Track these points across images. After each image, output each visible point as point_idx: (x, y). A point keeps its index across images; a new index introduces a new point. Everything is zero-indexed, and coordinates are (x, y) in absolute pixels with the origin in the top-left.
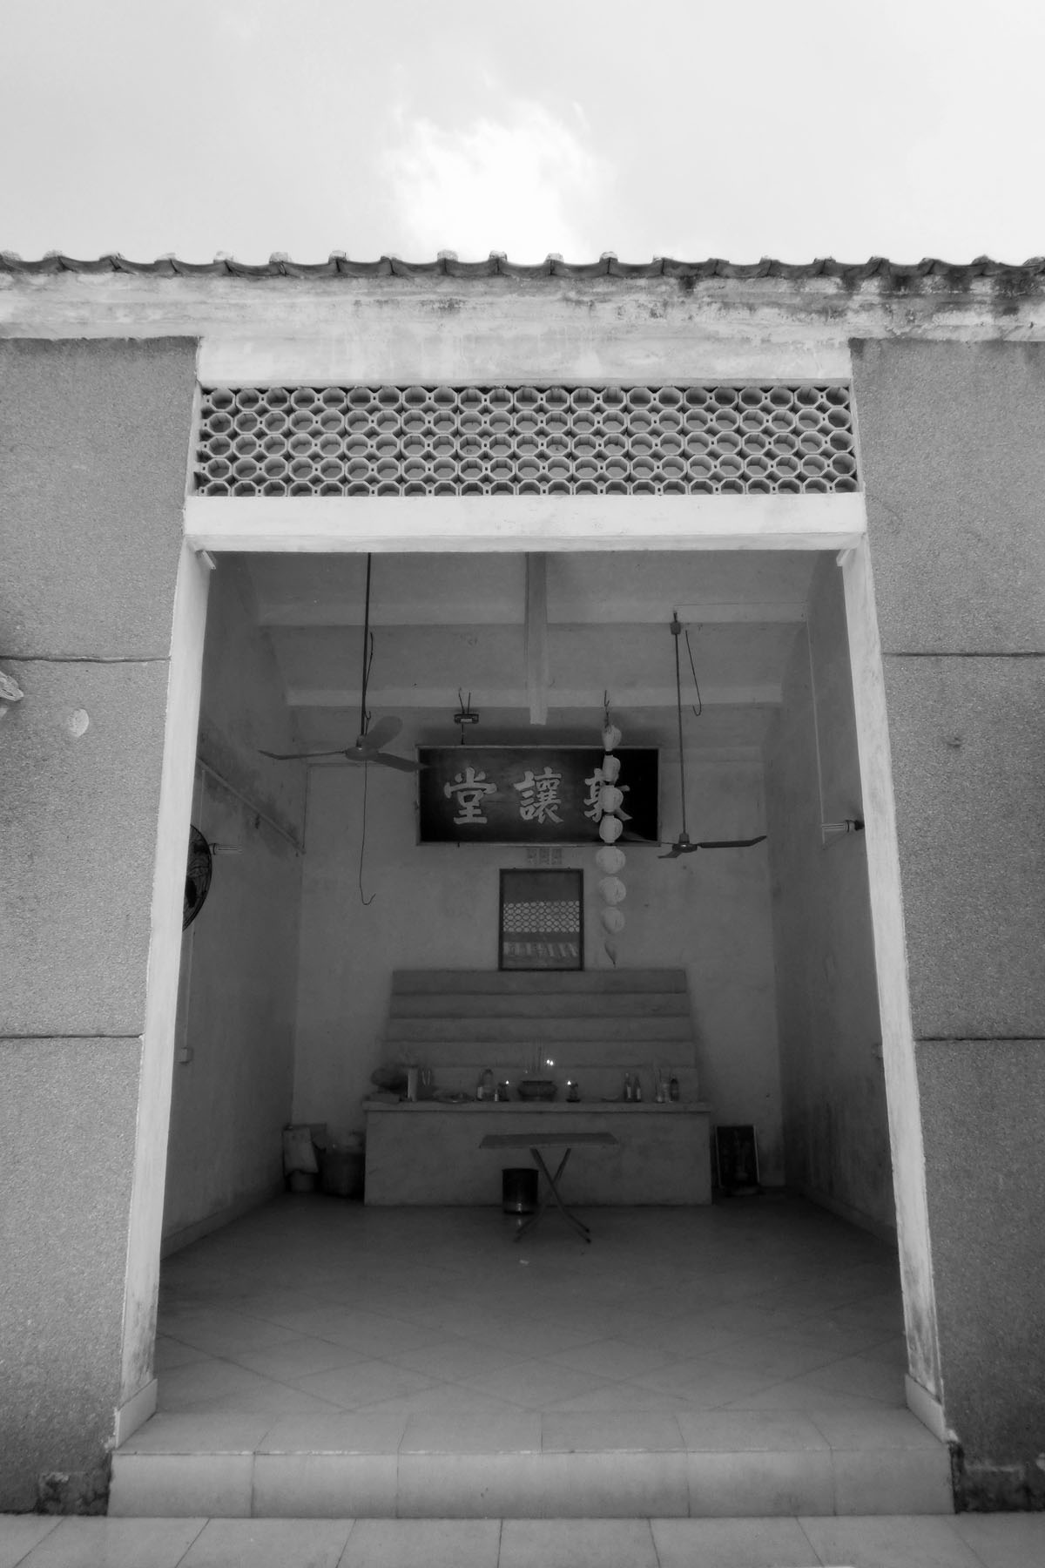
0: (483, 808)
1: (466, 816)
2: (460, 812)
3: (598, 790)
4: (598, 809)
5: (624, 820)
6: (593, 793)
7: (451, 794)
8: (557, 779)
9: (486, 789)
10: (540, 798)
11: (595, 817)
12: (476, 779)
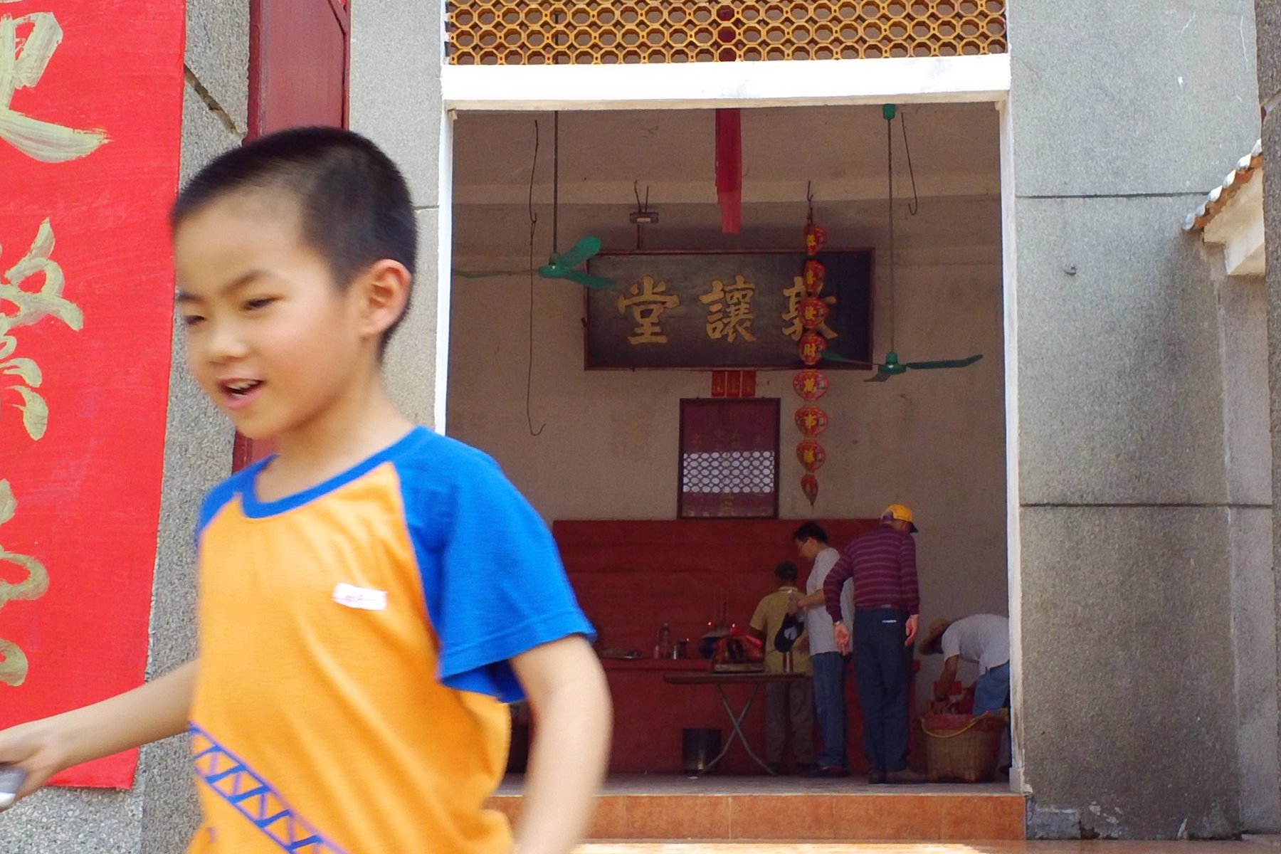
0: (663, 325)
1: (642, 334)
2: (636, 330)
3: (799, 302)
4: (798, 325)
5: (829, 338)
6: (793, 306)
7: (625, 308)
8: (750, 290)
9: (666, 302)
10: (730, 313)
11: (795, 334)
12: (654, 291)
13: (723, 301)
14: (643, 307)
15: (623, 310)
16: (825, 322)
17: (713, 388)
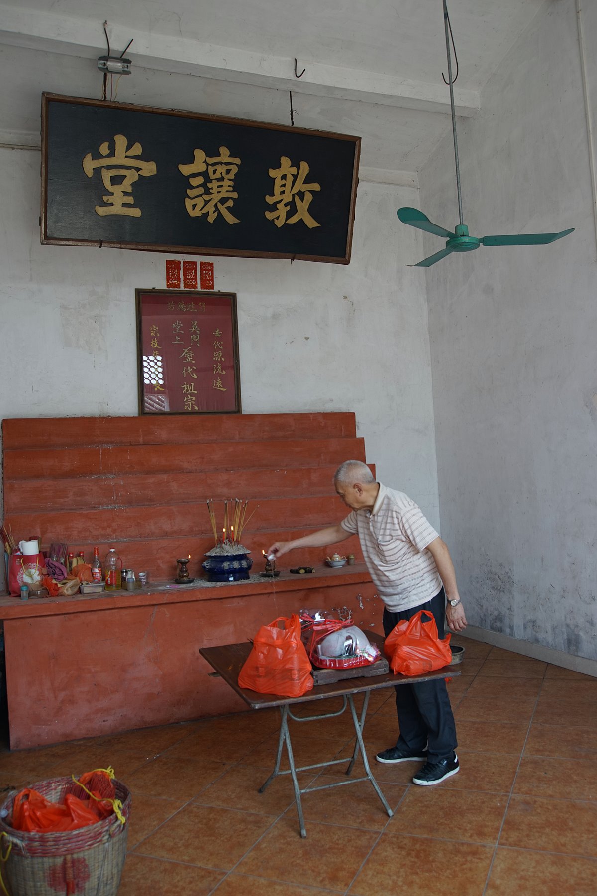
0: (138, 194)
1: (112, 204)
2: (105, 198)
3: (284, 185)
4: (282, 210)
5: (311, 228)
6: (277, 189)
7: (92, 171)
8: (235, 165)
9: (141, 169)
10: (212, 188)
11: (278, 219)
12: (128, 154)
13: (205, 174)
14: (114, 172)
15: (90, 173)
16: (309, 210)
17: (168, 279)
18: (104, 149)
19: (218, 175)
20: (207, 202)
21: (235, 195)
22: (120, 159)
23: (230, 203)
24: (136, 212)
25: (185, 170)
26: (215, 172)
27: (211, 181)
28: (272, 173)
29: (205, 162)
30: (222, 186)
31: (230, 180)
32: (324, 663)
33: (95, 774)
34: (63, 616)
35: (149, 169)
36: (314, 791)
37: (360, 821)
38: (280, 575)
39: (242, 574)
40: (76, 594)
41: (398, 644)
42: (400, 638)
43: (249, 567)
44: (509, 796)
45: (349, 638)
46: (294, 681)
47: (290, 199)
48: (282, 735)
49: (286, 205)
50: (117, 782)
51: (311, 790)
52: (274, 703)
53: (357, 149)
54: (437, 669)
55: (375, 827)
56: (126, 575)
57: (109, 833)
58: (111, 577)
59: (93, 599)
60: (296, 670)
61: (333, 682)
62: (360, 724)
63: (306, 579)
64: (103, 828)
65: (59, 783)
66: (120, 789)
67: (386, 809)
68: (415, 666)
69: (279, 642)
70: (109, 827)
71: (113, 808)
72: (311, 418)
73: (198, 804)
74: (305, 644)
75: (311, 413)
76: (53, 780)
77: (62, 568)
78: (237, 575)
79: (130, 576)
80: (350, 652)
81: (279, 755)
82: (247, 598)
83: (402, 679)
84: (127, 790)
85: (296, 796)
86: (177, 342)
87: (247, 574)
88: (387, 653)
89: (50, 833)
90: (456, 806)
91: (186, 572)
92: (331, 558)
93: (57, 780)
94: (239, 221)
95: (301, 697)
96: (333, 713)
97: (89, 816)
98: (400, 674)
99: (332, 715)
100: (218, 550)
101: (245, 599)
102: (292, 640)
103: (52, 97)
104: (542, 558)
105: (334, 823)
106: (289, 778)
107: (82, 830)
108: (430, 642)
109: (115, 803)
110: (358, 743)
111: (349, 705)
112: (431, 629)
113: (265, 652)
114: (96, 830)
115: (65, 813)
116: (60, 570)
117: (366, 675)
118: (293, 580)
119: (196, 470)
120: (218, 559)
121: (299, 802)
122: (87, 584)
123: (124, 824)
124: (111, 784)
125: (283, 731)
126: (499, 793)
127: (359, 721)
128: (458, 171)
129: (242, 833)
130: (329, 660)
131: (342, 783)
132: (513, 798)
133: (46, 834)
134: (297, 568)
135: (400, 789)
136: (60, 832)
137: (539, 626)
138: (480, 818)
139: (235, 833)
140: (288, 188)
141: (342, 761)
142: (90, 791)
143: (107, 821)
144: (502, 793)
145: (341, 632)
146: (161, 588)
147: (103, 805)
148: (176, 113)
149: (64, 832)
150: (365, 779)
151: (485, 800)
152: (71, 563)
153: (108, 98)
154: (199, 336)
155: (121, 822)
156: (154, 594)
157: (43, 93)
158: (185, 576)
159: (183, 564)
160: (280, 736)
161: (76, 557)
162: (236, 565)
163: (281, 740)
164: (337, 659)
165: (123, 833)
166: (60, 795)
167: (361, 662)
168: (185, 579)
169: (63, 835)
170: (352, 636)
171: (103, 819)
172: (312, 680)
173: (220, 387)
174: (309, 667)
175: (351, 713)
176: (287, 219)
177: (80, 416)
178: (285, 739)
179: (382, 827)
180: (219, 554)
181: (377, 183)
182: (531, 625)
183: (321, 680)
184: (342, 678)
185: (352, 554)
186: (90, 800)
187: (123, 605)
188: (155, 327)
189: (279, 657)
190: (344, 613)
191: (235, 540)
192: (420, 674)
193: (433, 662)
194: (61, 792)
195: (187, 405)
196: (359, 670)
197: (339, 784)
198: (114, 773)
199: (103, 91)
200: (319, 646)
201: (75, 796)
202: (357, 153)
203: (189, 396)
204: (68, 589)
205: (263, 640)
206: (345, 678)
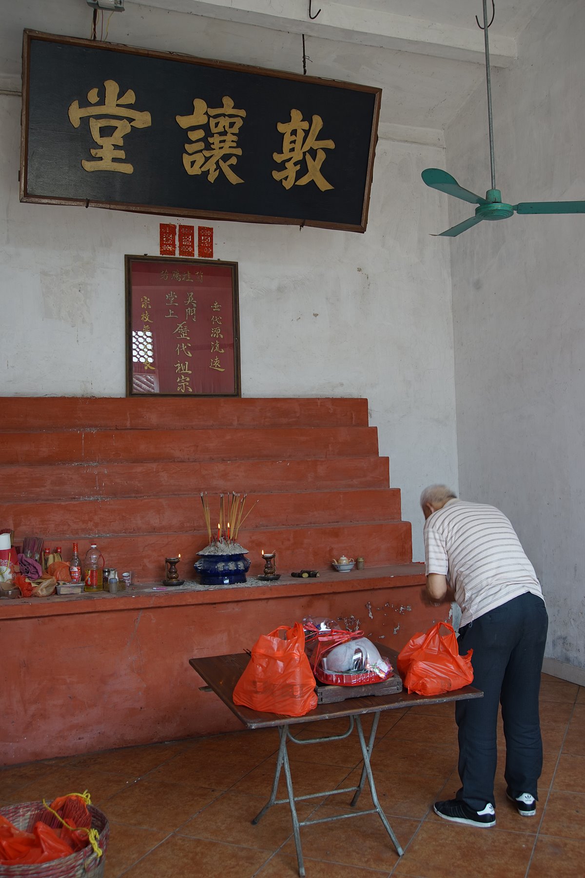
1: (101, 159)
2: (93, 152)
3: (294, 142)
4: (291, 170)
5: (323, 190)
6: (286, 146)
7: (79, 120)
8: (239, 118)
9: (134, 120)
10: (213, 144)
11: (286, 180)
12: (119, 102)
13: (206, 127)
14: (103, 123)
15: (76, 123)
16: (321, 170)
17: (162, 245)
18: (93, 96)
19: (220, 129)
20: (207, 159)
21: (239, 152)
22: (110, 107)
23: (233, 161)
24: (128, 169)
25: (184, 122)
26: (217, 125)
27: (212, 135)
28: (281, 128)
29: (206, 113)
30: (224, 141)
31: (233, 134)
32: (330, 679)
33: (70, 799)
34: (36, 619)
35: (143, 120)
36: (315, 824)
37: (366, 859)
38: (280, 578)
39: (238, 576)
40: (51, 595)
41: (413, 660)
42: (415, 653)
43: (246, 569)
44: (535, 836)
45: (358, 651)
46: (295, 698)
47: (301, 157)
48: (280, 759)
49: (296, 164)
50: (94, 809)
51: (312, 823)
52: (273, 723)
53: (377, 102)
54: (456, 689)
55: (384, 868)
56: (108, 575)
57: (83, 866)
58: (92, 576)
59: (71, 600)
60: (298, 686)
61: (339, 700)
62: (368, 748)
63: (309, 584)
64: (76, 861)
65: (28, 809)
66: (97, 817)
67: (395, 847)
68: (432, 685)
69: (280, 654)
70: (84, 860)
71: (88, 838)
72: (319, 404)
73: (183, 835)
74: (309, 657)
75: (319, 399)
76: (20, 805)
77: (37, 565)
78: (233, 577)
79: (113, 576)
80: (359, 667)
81: (276, 782)
82: (243, 603)
83: (417, 700)
84: (105, 818)
85: (295, 829)
86: (170, 316)
87: (244, 576)
88: (401, 669)
89: (16, 866)
90: (475, 846)
91: (176, 572)
92: (337, 561)
93: (25, 805)
94: (243, 181)
95: (303, 716)
96: (338, 736)
97: (62, 847)
98: (415, 693)
99: (337, 738)
100: (212, 549)
101: (240, 604)
102: (295, 651)
103: (35, 35)
104: (575, 567)
105: (337, 862)
106: (286, 808)
107: (53, 863)
108: (449, 658)
109: (91, 833)
110: (365, 771)
111: (356, 728)
112: (450, 643)
113: (264, 665)
114: (69, 863)
115: (35, 843)
116: (35, 567)
117: (377, 693)
118: (295, 584)
119: (189, 459)
120: (211, 559)
121: (297, 836)
122: (64, 584)
123: (101, 857)
124: (87, 811)
125: (281, 754)
126: (524, 833)
127: (367, 745)
128: (491, 128)
129: (232, 870)
130: (336, 675)
131: (346, 816)
132: (541, 839)
133: (11, 867)
134: (299, 571)
135: (412, 825)
136: (29, 865)
137: (570, 644)
138: (503, 861)
139: (224, 870)
140: (298, 145)
141: (346, 790)
142: (63, 819)
143: (82, 853)
144: (528, 833)
145: (350, 645)
146: (146, 590)
147: (77, 835)
148: (174, 57)
149: (32, 865)
150: (373, 811)
151: (508, 840)
152: (46, 560)
153: (98, 38)
154: (195, 309)
155: (98, 855)
156: (140, 596)
157: (25, 31)
158: (174, 578)
159: (173, 563)
160: (277, 761)
161: (52, 553)
162: (232, 566)
163: (278, 765)
164: (344, 675)
165: (99, 866)
166: (29, 822)
167: (372, 678)
168: (175, 581)
169: (31, 868)
170: (362, 649)
171: (76, 851)
172: (315, 698)
173: (218, 367)
174: (313, 683)
175: (359, 736)
176: (297, 180)
177: (60, 396)
178: (283, 763)
179: (391, 867)
180: (212, 554)
181: (398, 141)
182: (561, 641)
183: (327, 698)
184: (350, 697)
185: (361, 558)
186: (63, 829)
187: (105, 609)
188: (146, 298)
189: (280, 670)
190: (351, 622)
191: (231, 538)
192: (437, 694)
193: (452, 681)
194: (30, 818)
195: (180, 386)
196: (369, 687)
197: (343, 817)
198: (90, 798)
199: (93, 30)
200: (325, 659)
201: (45, 823)
202: (377, 107)
203: (183, 377)
204: (42, 589)
205: (262, 651)
206: (353, 697)
